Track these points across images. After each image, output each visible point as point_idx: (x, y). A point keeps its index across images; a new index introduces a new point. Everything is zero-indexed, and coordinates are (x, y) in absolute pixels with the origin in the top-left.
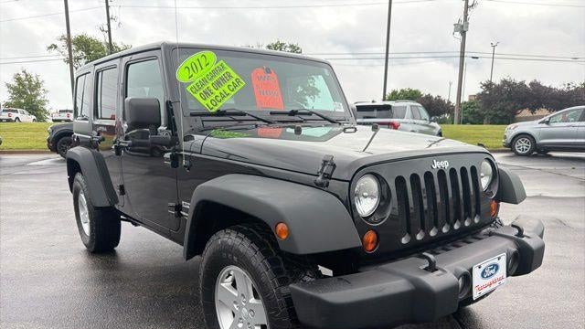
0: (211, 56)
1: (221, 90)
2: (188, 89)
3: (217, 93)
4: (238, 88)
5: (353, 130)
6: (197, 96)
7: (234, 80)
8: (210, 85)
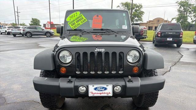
0: (79, 13)
1: (78, 23)
2: (68, 23)
3: (77, 24)
4: (84, 22)
5: (100, 36)
6: (70, 25)
7: (83, 20)
8: (75, 22)
